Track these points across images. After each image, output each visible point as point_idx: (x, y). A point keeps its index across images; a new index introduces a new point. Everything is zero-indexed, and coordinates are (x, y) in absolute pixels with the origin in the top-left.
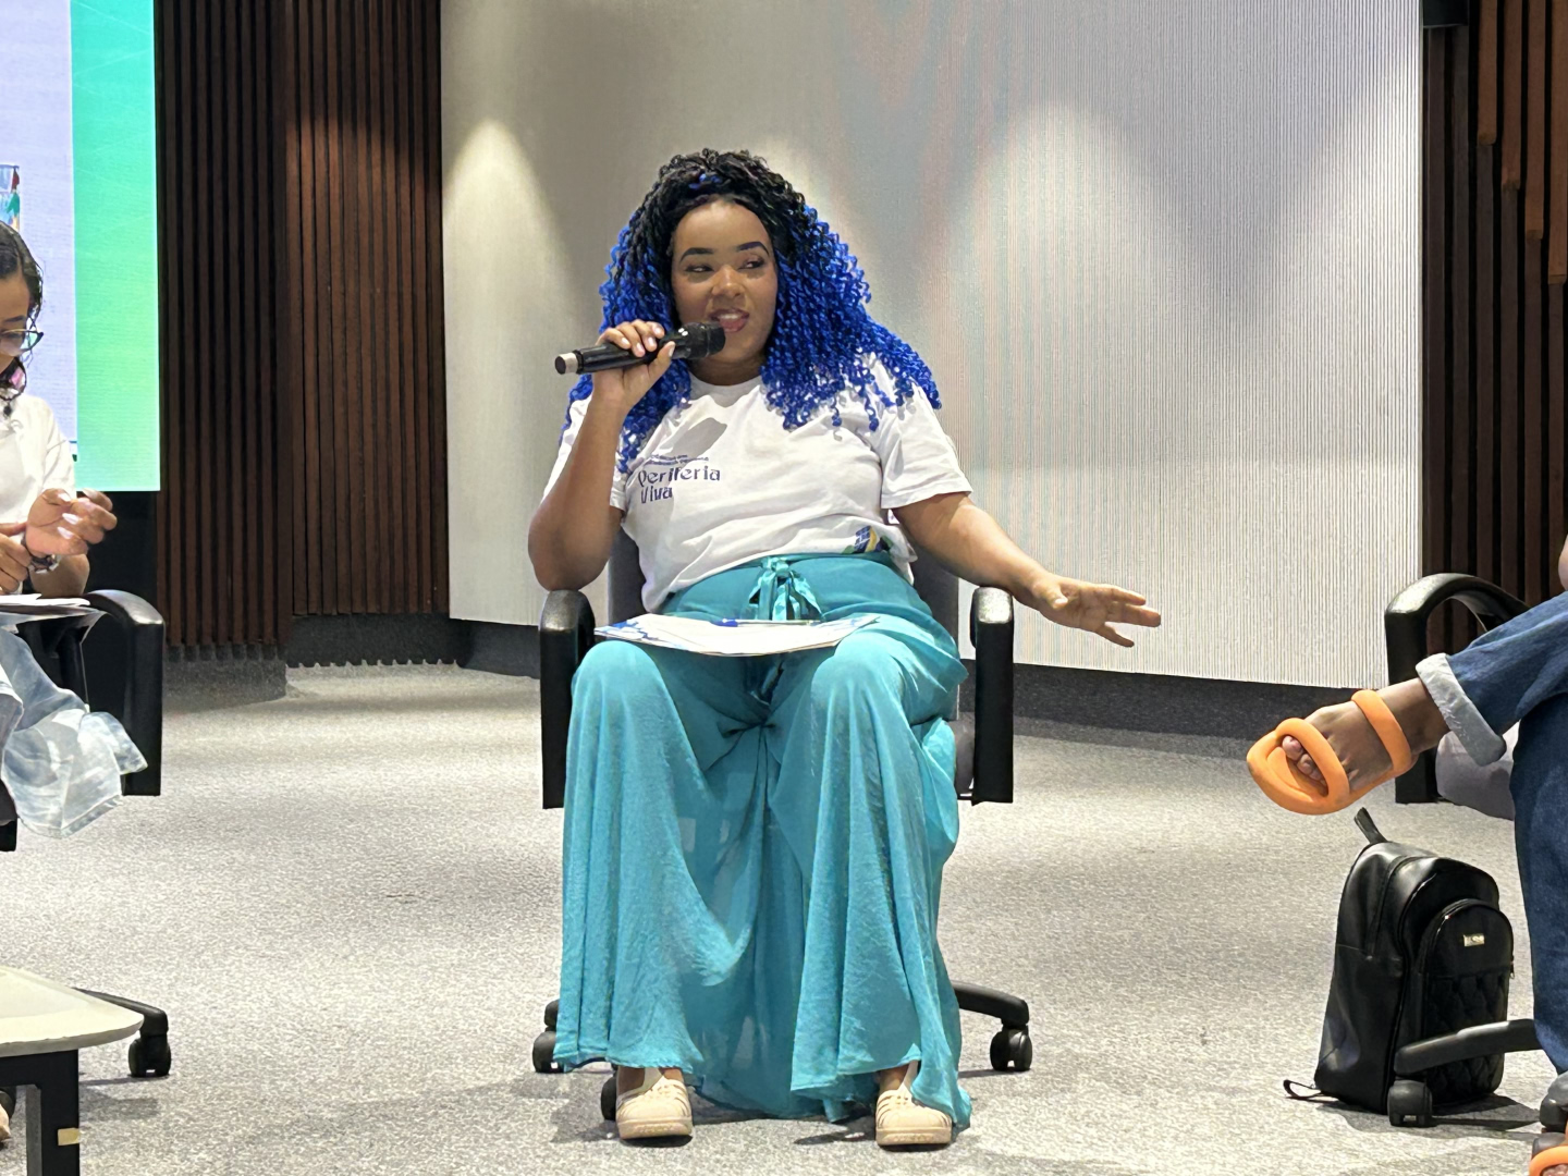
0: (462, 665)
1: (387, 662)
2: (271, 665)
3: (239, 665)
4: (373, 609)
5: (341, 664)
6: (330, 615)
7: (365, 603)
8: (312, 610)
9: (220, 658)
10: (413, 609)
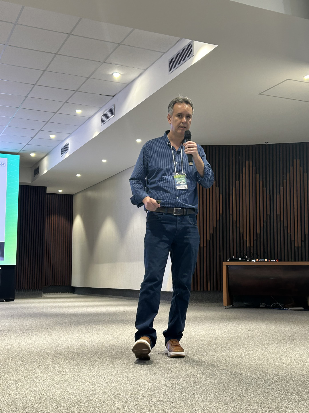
0: (73, 293)
1: (62, 293)
2: (40, 292)
3: (35, 292)
4: (60, 285)
5: (55, 293)
6: (53, 286)
7: (58, 284)
8: (51, 285)
9: (33, 291)
10: (66, 285)
